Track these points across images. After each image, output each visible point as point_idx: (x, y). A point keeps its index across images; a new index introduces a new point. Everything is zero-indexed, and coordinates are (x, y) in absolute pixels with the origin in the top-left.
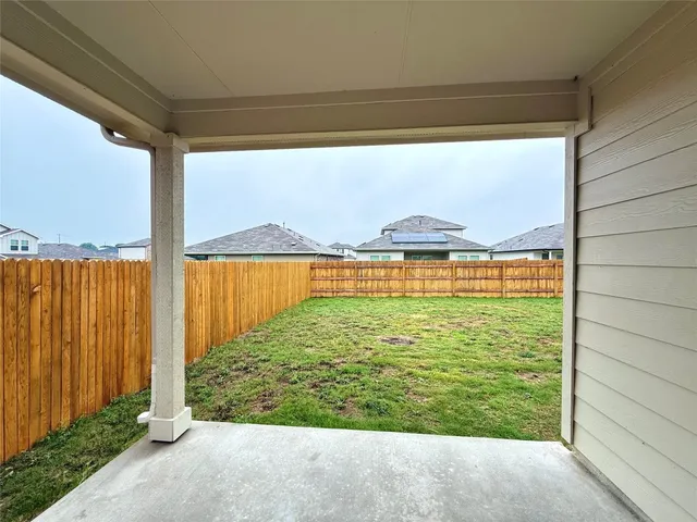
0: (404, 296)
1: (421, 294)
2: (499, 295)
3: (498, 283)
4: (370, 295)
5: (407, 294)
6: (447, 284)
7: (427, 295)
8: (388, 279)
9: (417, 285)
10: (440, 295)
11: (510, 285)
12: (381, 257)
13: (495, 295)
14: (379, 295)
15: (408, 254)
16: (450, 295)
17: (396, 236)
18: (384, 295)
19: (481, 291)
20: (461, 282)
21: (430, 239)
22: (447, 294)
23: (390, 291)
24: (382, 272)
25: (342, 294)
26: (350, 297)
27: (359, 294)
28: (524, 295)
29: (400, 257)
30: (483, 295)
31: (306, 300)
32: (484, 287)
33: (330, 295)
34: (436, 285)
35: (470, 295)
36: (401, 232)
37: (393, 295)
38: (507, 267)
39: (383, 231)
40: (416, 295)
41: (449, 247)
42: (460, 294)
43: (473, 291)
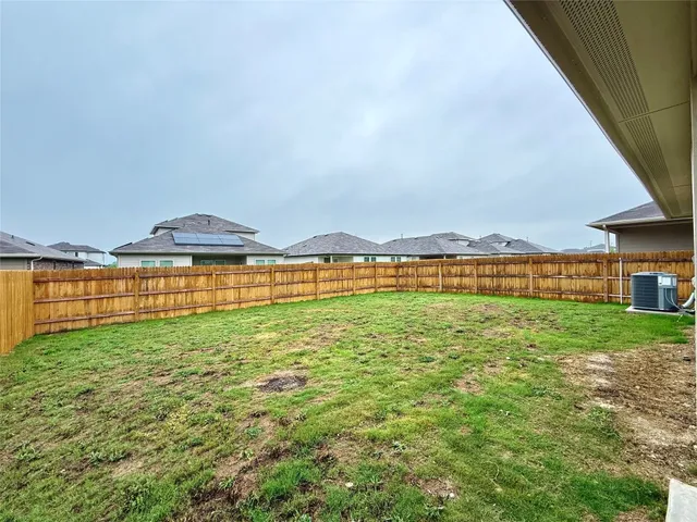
0: (215, 311)
1: (236, 306)
2: (313, 297)
3: (312, 285)
4: (162, 315)
5: (219, 308)
6: (266, 291)
7: (243, 306)
8: (190, 290)
9: (231, 295)
10: (258, 304)
11: (322, 287)
12: (157, 263)
13: (310, 298)
14: (177, 313)
15: (197, 258)
16: (269, 302)
17: (179, 237)
18: (186, 313)
19: (298, 295)
20: (280, 287)
21: (226, 242)
22: (265, 303)
23: (194, 306)
24: (182, 282)
25: (110, 321)
26: (125, 323)
27: (144, 317)
28: (332, 295)
29: (187, 262)
30: (300, 299)
31: (25, 343)
32: (301, 291)
33: (84, 324)
34: (254, 293)
35: (289, 300)
36: (187, 232)
37: (200, 311)
38: (320, 269)
39: (156, 229)
40: (231, 307)
41: (246, 250)
42: (280, 301)
43: (291, 296)
